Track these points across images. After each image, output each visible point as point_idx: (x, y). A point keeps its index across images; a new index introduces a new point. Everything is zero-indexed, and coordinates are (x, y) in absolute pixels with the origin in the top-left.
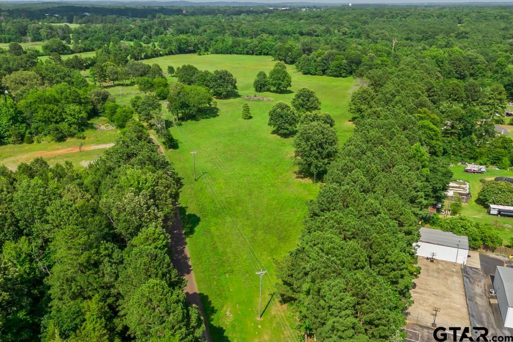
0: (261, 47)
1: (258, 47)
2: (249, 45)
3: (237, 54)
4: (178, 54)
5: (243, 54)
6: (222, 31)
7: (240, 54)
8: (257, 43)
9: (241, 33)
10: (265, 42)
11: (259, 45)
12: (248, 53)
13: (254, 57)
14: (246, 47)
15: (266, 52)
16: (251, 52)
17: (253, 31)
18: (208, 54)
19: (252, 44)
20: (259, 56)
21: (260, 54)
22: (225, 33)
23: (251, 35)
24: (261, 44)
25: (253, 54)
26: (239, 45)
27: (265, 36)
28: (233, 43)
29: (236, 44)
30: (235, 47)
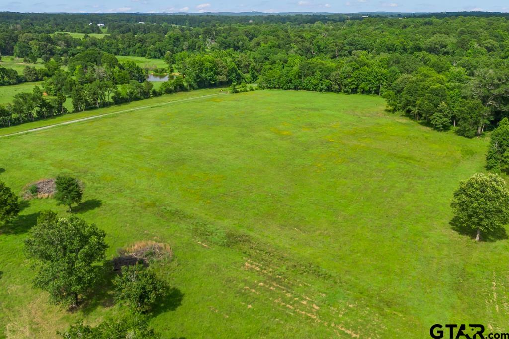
0: (357, 78)
1: (350, 77)
2: (333, 74)
3: (308, 89)
4: (194, 89)
5: (321, 90)
6: (284, 45)
7: (315, 90)
8: (349, 69)
9: (316, 47)
10: (367, 68)
11: (354, 75)
12: (329, 89)
13: (342, 97)
14: (327, 78)
15: (367, 88)
16: (337, 87)
17: (336, 45)
18: (252, 90)
19: (339, 72)
20: (353, 95)
21: (354, 91)
22: (290, 48)
23: (332, 51)
24: (357, 72)
25: (339, 91)
26: (313, 73)
27: (362, 55)
28: (301, 69)
29: (306, 72)
30: (305, 76)
